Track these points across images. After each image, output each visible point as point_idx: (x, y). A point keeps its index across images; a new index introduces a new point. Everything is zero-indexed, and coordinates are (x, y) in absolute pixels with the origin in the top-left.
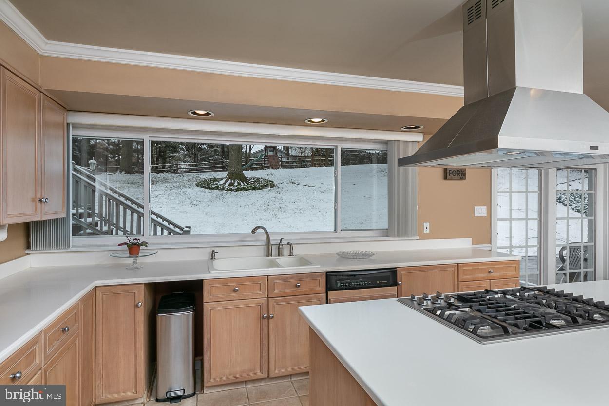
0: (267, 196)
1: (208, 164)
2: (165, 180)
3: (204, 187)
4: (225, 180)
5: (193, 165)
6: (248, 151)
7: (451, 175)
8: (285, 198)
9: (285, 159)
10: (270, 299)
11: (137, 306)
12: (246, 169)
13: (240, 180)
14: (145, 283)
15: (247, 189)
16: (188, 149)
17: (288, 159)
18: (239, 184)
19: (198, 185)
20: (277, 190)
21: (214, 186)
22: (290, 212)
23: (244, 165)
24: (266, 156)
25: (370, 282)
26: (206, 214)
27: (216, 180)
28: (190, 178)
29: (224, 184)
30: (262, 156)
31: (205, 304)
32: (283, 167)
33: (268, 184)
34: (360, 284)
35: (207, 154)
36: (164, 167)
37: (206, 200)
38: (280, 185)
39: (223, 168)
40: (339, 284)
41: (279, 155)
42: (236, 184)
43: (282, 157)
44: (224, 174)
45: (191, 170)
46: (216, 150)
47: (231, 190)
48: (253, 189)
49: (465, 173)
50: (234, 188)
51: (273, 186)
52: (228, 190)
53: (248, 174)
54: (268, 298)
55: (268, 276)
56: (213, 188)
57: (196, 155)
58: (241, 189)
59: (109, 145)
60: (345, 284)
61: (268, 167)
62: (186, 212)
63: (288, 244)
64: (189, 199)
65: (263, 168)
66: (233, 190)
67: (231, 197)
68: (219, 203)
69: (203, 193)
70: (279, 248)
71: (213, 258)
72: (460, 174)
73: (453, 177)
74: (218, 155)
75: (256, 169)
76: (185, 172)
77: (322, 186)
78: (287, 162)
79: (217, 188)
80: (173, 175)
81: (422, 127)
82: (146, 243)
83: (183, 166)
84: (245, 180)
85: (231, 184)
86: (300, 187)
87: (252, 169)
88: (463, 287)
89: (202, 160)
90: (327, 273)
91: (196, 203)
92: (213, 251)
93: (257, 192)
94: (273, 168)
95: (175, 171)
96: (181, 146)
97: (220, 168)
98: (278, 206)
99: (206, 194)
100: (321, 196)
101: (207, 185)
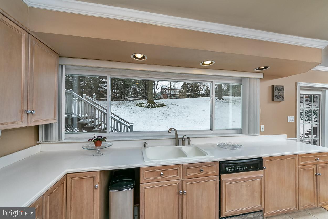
0: (163, 110)
1: (140, 97)
2: (124, 104)
3: (139, 106)
4: (146, 103)
5: (134, 98)
6: (155, 93)
7: (277, 98)
8: (170, 110)
9: (169, 96)
10: (183, 180)
11: (95, 188)
12: (154, 99)
13: (152, 103)
14: (101, 171)
15: (155, 107)
16: (133, 92)
17: (170, 95)
18: (152, 105)
19: (136, 105)
20: (167, 107)
21: (142, 106)
22: (172, 116)
23: (154, 98)
24: (162, 94)
25: (246, 168)
26: (140, 117)
27: (143, 103)
28: (134, 103)
29: (146, 105)
30: (160, 94)
31: (141, 184)
32: (168, 98)
33: (163, 105)
34: (240, 169)
35: (140, 94)
36: (124, 99)
37: (139, 111)
38: (168, 105)
39: (146, 99)
40: (227, 169)
41: (167, 94)
42: (151, 105)
43: (168, 95)
44: (146, 101)
45: (134, 100)
46: (143, 92)
47: (149, 107)
48: (158, 107)
49: (284, 97)
50: (150, 106)
51: (165, 106)
52: (148, 107)
53: (155, 101)
54: (182, 179)
55: (182, 164)
56: (142, 107)
57: (136, 94)
58: (153, 107)
59: (105, 90)
60: (231, 169)
61: (163, 99)
62: (132, 116)
63: (188, 138)
64: (133, 111)
65: (161, 99)
66: (150, 107)
67: (149, 110)
68: (144, 112)
69: (138, 109)
70: (182, 140)
71: (145, 146)
72: (281, 98)
73: (278, 99)
74: (144, 94)
75: (158, 99)
76: (132, 100)
77: (184, 106)
78: (170, 97)
79: (144, 106)
80: (127, 101)
81: (269, 68)
82: (106, 138)
83: (131, 98)
84: (154, 103)
85: (149, 105)
86: (176, 106)
87: (157, 99)
88: (301, 169)
89: (138, 96)
90: (220, 162)
91: (136, 112)
92: (145, 142)
93: (159, 108)
94: (164, 99)
95: (128, 100)
96: (130, 91)
97: (144, 99)
98: (167, 114)
99: (140, 109)
100: (184, 110)
101: (140, 105)
